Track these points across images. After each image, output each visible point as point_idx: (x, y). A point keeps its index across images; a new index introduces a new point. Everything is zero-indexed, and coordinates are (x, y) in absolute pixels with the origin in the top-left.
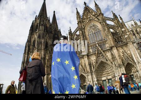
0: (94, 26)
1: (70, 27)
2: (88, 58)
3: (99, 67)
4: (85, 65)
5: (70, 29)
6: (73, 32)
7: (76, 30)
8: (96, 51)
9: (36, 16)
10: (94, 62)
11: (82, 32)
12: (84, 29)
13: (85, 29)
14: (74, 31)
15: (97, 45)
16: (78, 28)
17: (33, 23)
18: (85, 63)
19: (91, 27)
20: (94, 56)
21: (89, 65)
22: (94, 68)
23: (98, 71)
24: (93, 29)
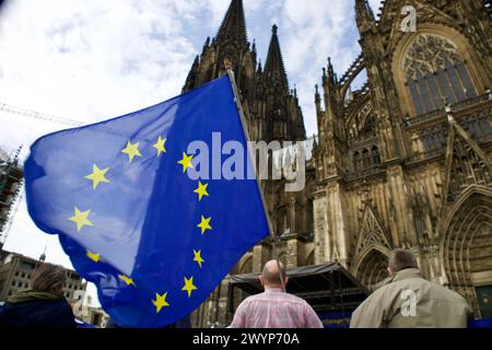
0: (431, 45)
1: (329, 59)
2: (404, 178)
3: (461, 220)
4: (392, 206)
5: (330, 67)
6: (339, 77)
7: (353, 67)
8: (444, 145)
9: (208, 39)
10: (437, 196)
11: (380, 70)
12: (388, 58)
13: (391, 61)
14: (347, 73)
15: (450, 118)
16: (360, 57)
17: (195, 65)
18: (391, 201)
19: (419, 50)
20: (437, 170)
21: (413, 208)
22: (434, 226)
23: (453, 239)
24: (429, 58)
